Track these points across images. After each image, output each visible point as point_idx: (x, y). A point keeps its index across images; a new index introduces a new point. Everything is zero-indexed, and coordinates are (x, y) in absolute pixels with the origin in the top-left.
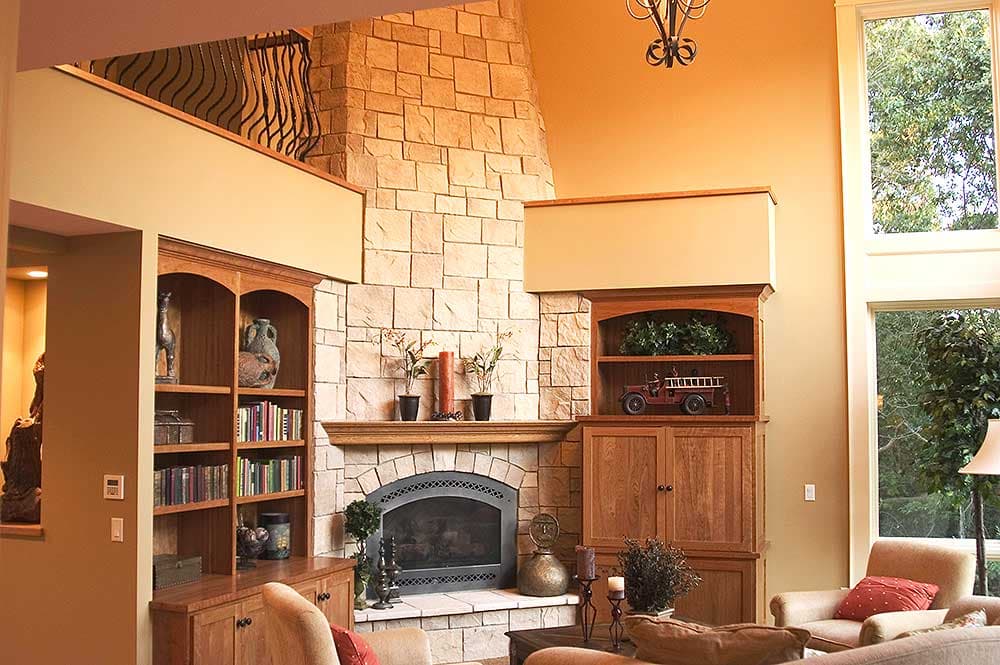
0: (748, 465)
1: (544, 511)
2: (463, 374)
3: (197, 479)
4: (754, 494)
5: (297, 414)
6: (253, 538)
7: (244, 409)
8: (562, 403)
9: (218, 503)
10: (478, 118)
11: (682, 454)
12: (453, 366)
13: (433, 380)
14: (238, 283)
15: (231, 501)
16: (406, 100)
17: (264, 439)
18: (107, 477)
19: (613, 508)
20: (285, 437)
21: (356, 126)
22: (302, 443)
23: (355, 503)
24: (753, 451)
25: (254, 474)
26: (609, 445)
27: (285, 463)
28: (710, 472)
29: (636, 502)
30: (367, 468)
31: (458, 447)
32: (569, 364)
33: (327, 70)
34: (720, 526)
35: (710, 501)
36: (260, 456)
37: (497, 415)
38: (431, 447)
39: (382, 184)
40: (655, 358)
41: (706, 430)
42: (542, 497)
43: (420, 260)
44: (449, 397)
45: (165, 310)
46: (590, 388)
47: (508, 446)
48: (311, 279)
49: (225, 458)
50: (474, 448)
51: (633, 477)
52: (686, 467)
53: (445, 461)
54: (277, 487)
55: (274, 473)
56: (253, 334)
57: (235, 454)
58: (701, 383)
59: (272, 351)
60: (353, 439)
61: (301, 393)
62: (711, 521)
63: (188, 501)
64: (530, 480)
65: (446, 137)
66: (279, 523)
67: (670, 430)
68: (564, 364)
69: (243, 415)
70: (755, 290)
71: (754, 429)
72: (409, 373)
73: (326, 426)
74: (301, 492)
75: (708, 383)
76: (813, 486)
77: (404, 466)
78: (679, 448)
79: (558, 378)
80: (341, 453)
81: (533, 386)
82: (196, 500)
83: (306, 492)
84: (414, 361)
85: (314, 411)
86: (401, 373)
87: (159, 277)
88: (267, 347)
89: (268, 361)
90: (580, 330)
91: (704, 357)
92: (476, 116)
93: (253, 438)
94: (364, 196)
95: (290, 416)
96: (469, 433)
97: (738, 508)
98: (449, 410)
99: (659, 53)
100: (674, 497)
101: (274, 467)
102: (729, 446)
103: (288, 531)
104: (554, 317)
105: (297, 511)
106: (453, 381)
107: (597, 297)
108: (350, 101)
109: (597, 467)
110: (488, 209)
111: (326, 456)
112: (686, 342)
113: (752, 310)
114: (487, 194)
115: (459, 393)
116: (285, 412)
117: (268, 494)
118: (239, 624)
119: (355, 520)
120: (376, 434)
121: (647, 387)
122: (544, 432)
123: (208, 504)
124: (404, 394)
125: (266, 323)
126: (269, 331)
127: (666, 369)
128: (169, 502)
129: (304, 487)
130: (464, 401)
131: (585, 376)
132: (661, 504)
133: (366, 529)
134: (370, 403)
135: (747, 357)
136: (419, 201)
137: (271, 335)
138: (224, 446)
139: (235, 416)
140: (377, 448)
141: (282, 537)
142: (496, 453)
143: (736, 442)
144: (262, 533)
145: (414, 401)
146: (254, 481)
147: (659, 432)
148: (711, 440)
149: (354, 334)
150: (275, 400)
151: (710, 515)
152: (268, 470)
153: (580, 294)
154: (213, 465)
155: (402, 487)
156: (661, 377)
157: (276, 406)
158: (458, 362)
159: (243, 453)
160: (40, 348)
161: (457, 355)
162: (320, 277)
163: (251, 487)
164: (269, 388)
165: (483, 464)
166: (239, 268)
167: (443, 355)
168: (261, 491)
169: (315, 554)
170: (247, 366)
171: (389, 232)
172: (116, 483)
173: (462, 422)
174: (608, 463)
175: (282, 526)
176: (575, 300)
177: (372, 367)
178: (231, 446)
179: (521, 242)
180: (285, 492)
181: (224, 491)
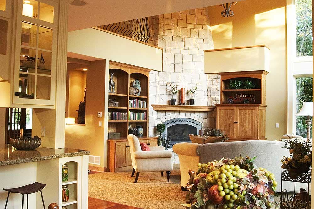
0: (257, 117)
1: (208, 128)
2: (188, 94)
3: (119, 115)
4: (258, 124)
5: (145, 102)
6: (133, 130)
7: (131, 100)
8: (213, 101)
9: (124, 121)
10: (193, 30)
11: (240, 114)
12: (185, 92)
13: (180, 95)
14: (129, 71)
15: (127, 121)
16: (174, 26)
17: (136, 107)
18: (98, 113)
19: (224, 127)
20: (142, 107)
21: (161, 33)
22: (146, 109)
23: (159, 124)
24: (258, 113)
25: (133, 115)
26: (223, 111)
27: (141, 114)
28: (247, 119)
29: (229, 126)
30: (163, 116)
31: (186, 112)
32: (215, 92)
33: (154, 19)
34: (250, 132)
35: (247, 126)
36: (135, 111)
37: (196, 104)
38: (179, 111)
39: (167, 47)
40: (236, 90)
41: (246, 108)
42: (208, 125)
43: (177, 65)
44: (183, 99)
45: (112, 77)
46: (220, 98)
47: (199, 112)
48: (148, 70)
49: (126, 111)
50: (190, 112)
51: (228, 120)
52: (242, 117)
53: (183, 115)
54: (140, 119)
55: (139, 116)
56: (135, 83)
57: (128, 110)
58: (248, 96)
59: (139, 87)
60: (159, 109)
61: (146, 97)
62: (247, 131)
63: (117, 120)
64: (205, 121)
65: (184, 34)
66: (140, 128)
67: (238, 107)
68: (213, 91)
69: (130, 102)
70: (261, 72)
71: (258, 107)
72: (173, 93)
73: (152, 105)
74: (146, 121)
75: (250, 96)
76: (278, 124)
77: (172, 116)
78: (240, 112)
79: (212, 95)
80: (157, 112)
81: (206, 97)
82: (119, 119)
83: (147, 121)
84: (174, 90)
85: (149, 102)
86: (171, 93)
87: (109, 70)
88: (138, 86)
89: (137, 89)
90: (218, 83)
91: (248, 89)
92: (192, 29)
93: (133, 107)
94: (163, 50)
95: (143, 103)
96: (189, 108)
97: (254, 128)
98: (183, 102)
99: (224, 14)
100: (238, 125)
101: (139, 114)
102: (252, 112)
103: (142, 130)
104: (212, 80)
105: (144, 125)
106: (184, 95)
107: (222, 74)
108: (159, 26)
109: (220, 117)
110: (195, 52)
111: (152, 113)
112: (244, 86)
113: (260, 77)
114: (194, 49)
115: (186, 99)
116: (142, 101)
117: (137, 120)
118: (127, 146)
119: (159, 128)
120: (165, 108)
121: (234, 97)
122: (209, 109)
123: (122, 121)
124: (172, 98)
125: (138, 81)
126: (138, 82)
127: (239, 93)
128: (112, 119)
129: (147, 120)
130: (188, 101)
131: (219, 94)
132: (235, 126)
133: (161, 130)
134: (164, 101)
135: (259, 89)
136: (177, 51)
137: (139, 83)
138: (126, 108)
139: (128, 102)
140: (166, 111)
141: (141, 131)
142: (196, 114)
143: (254, 110)
144: (135, 129)
145: (174, 100)
146: (133, 117)
147: (235, 108)
148: (248, 110)
149: (160, 84)
150: (139, 98)
151: (247, 129)
152: (137, 115)
153: (218, 73)
154: (123, 112)
155: (172, 121)
156: (238, 95)
157: (139, 100)
158: (186, 91)
159: (130, 110)
160: (85, 87)
161: (186, 89)
162: (151, 70)
163: (132, 118)
164: (138, 96)
165: (192, 116)
166: (129, 68)
167: (182, 89)
168: (135, 120)
169: (149, 136)
170: (132, 90)
171: (169, 58)
172: (100, 114)
173: (187, 105)
174: (223, 116)
175: (141, 128)
176: (217, 75)
177: (165, 92)
178: (128, 108)
179: (203, 61)
180: (141, 120)
181: (126, 118)
